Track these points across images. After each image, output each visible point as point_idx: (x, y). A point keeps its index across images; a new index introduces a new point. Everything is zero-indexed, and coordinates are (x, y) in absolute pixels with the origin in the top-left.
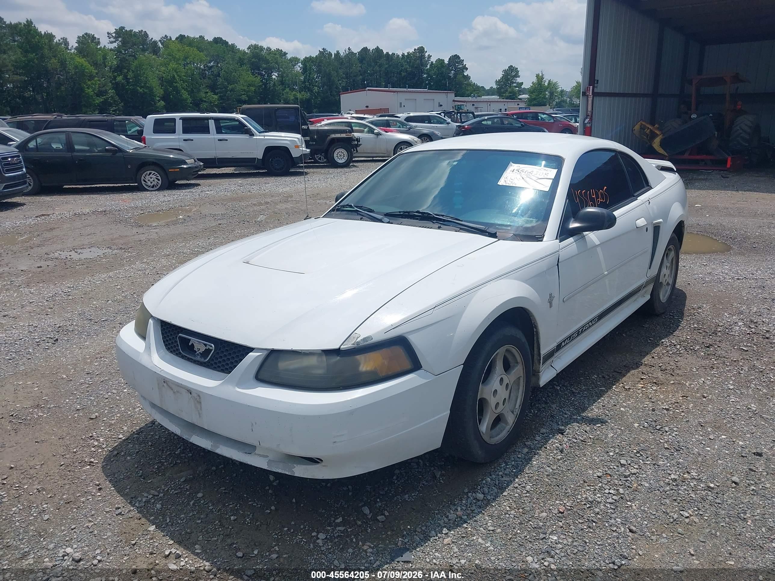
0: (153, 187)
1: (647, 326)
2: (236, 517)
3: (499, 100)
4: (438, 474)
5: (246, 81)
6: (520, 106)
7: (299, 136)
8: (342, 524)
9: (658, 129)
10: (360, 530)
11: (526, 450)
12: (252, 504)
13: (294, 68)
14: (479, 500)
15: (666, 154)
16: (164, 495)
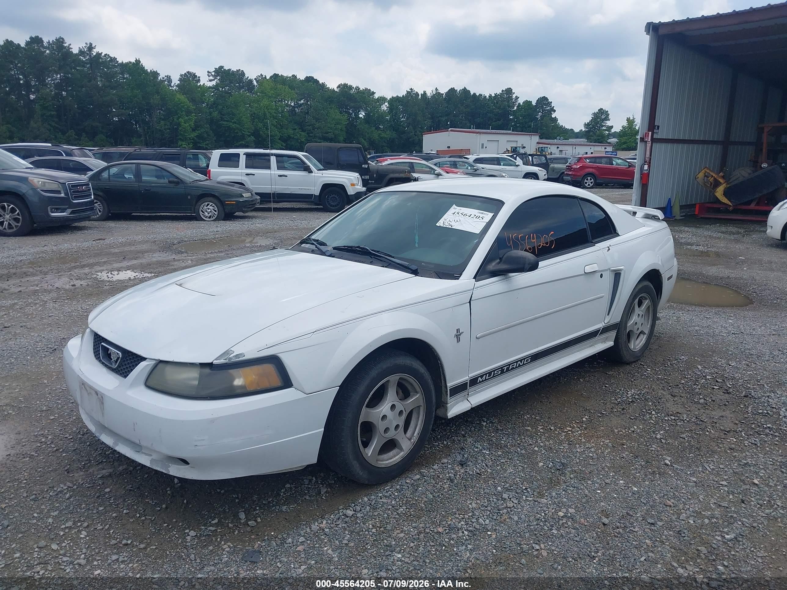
0: (210, 217)
1: (611, 373)
2: (128, 511)
3: (586, 143)
4: (323, 491)
5: (334, 119)
6: (606, 150)
7: (357, 175)
8: (216, 525)
9: (723, 177)
10: (229, 532)
11: (418, 477)
12: (148, 502)
13: (380, 108)
14: (348, 517)
15: (730, 204)
16: (77, 488)
